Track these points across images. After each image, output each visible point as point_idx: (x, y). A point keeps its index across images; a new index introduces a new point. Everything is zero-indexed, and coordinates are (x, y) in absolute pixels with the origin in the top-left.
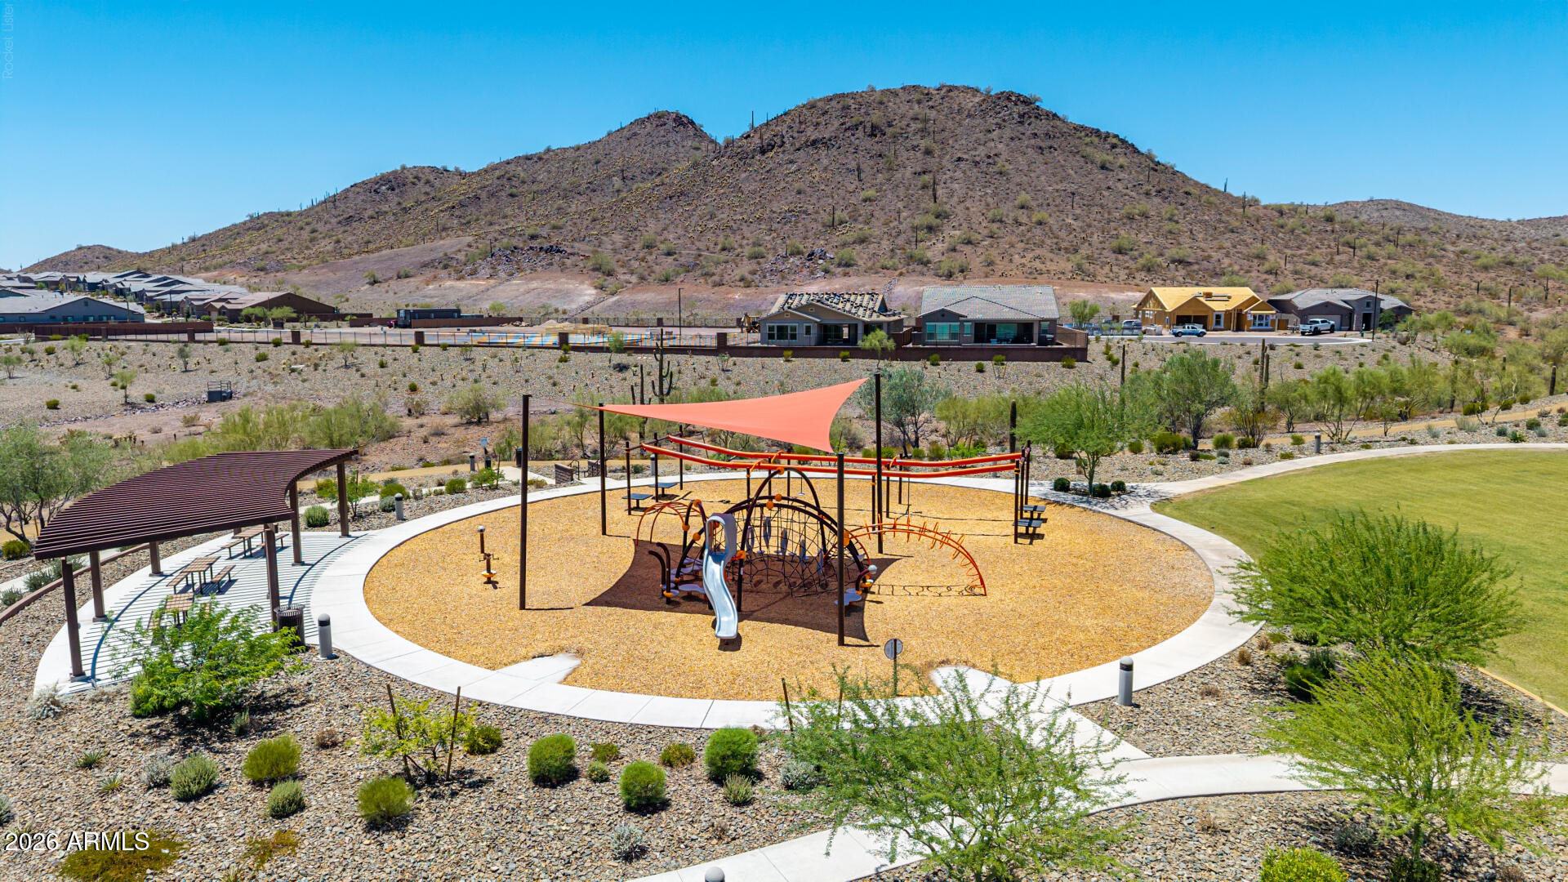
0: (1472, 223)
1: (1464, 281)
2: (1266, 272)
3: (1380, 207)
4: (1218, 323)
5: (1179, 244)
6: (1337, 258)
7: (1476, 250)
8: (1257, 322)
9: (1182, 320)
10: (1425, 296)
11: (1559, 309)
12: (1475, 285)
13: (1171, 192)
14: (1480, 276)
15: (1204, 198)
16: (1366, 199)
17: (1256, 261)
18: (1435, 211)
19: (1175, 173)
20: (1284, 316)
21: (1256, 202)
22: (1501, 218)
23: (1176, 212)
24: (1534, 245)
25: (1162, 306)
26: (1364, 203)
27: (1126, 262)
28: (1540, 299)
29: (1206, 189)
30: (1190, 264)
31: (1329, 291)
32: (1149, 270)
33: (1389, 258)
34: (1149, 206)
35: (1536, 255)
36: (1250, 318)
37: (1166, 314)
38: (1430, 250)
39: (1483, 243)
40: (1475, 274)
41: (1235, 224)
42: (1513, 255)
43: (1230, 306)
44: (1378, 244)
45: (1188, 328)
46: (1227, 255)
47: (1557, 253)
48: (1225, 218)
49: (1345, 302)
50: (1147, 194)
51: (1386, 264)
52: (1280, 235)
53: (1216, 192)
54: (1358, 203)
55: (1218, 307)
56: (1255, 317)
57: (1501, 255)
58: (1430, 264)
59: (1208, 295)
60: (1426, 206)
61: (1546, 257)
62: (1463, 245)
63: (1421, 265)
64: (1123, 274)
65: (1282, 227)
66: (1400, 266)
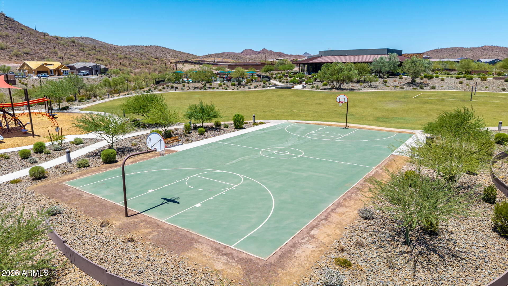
0: (112, 46)
1: (116, 62)
2: (59, 58)
3: (84, 39)
4: (52, 73)
5: (25, 47)
6: (79, 54)
7: (117, 54)
8: (65, 73)
9: (39, 72)
10: (108, 66)
11: (141, 69)
12: (119, 63)
13: (15, 28)
14: (120, 61)
15: (29, 31)
16: (80, 36)
17: (54, 54)
18: (101, 42)
19: (15, 21)
20: (72, 71)
21: (48, 35)
22: (119, 45)
23: (20, 36)
24: (130, 53)
25: (30, 68)
26: (79, 37)
27: (6, 53)
28: (136, 67)
29: (29, 28)
30: (31, 54)
31: (84, 63)
32: (17, 56)
33: (95, 55)
34: (8, 33)
35: (131, 55)
36: (62, 71)
37: (33, 70)
38: (105, 53)
39: (118, 52)
40: (118, 60)
41: (43, 41)
42: (126, 55)
43: (55, 67)
44: (90, 50)
45: (43, 75)
46: (44, 52)
47: (136, 55)
48: (39, 39)
49: (90, 66)
50: (6, 28)
51: (94, 57)
52: (59, 46)
53: (32, 30)
54: (77, 37)
55: (51, 68)
56: (63, 71)
57: (123, 55)
58: (106, 57)
59: (46, 64)
60: (98, 40)
61: (134, 56)
62: (113, 52)
63: (104, 57)
64: (7, 58)
65: (59, 43)
66: (98, 57)
